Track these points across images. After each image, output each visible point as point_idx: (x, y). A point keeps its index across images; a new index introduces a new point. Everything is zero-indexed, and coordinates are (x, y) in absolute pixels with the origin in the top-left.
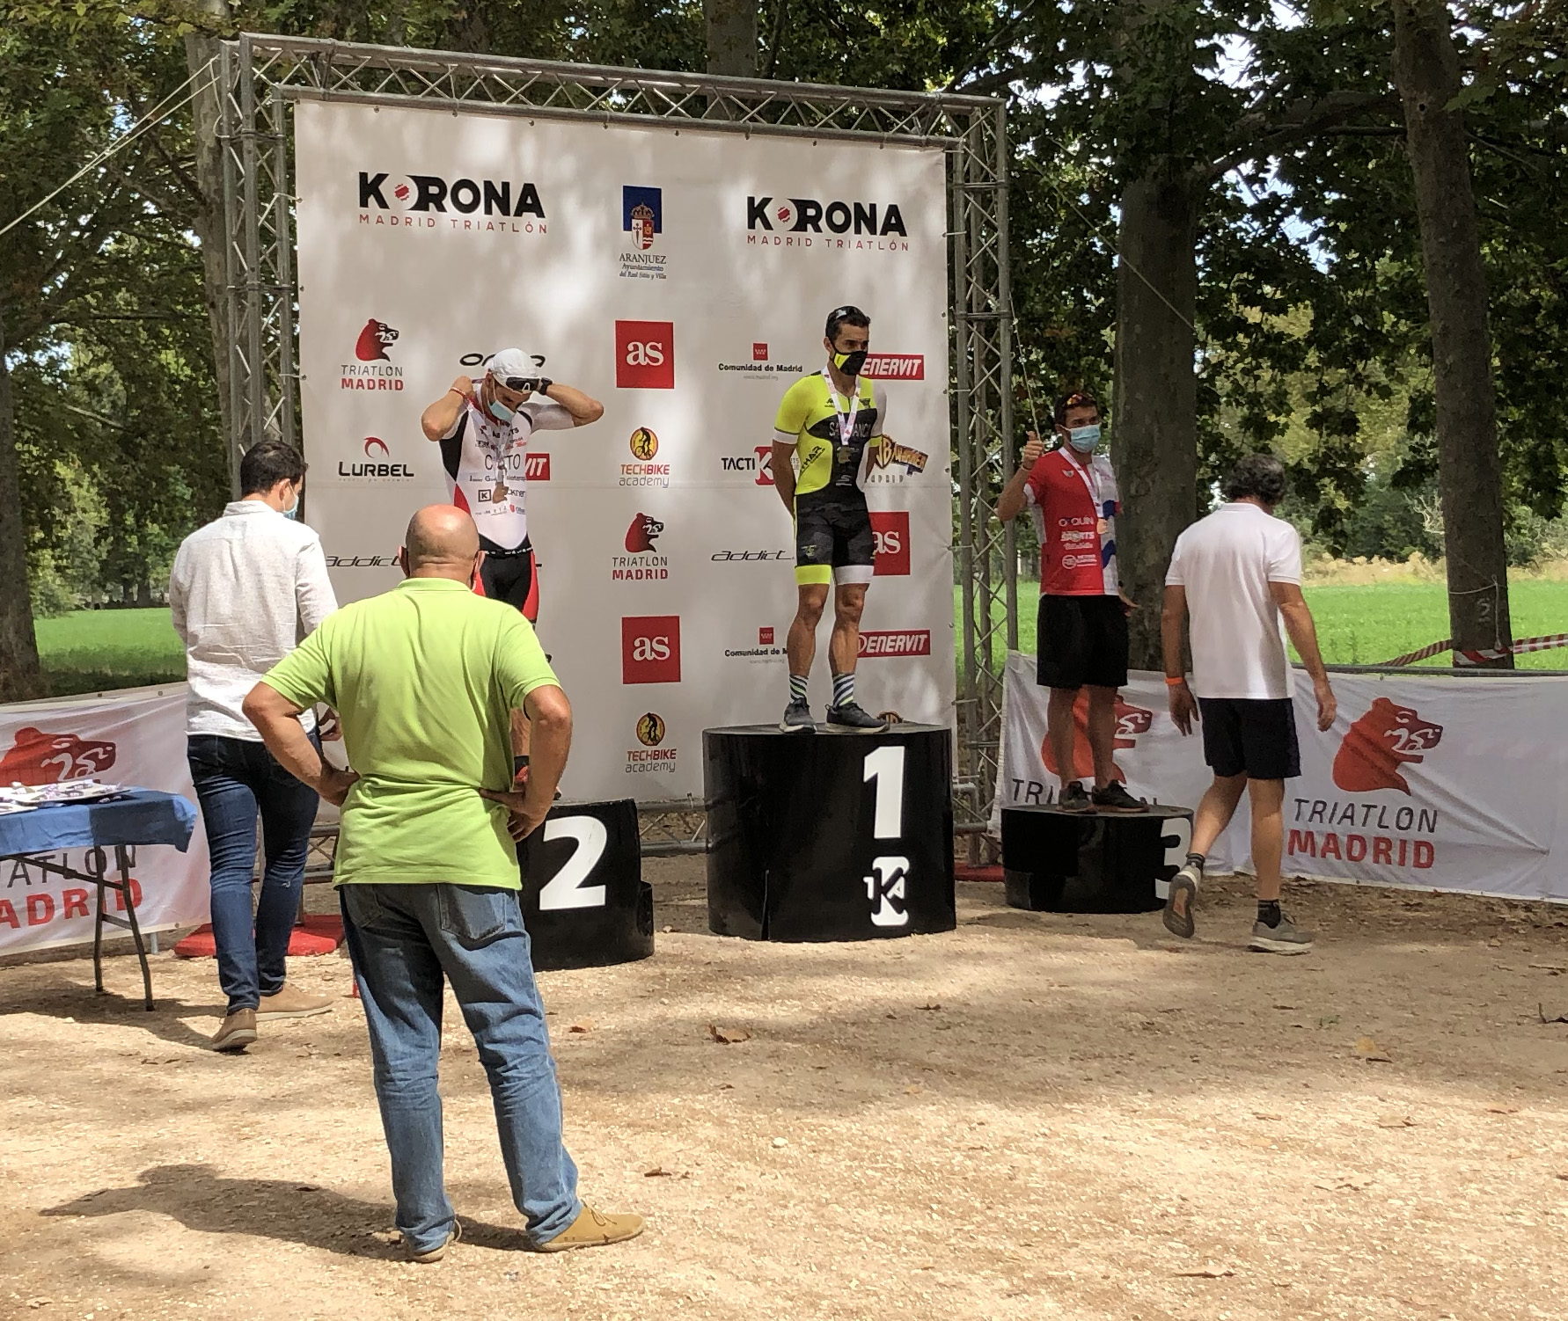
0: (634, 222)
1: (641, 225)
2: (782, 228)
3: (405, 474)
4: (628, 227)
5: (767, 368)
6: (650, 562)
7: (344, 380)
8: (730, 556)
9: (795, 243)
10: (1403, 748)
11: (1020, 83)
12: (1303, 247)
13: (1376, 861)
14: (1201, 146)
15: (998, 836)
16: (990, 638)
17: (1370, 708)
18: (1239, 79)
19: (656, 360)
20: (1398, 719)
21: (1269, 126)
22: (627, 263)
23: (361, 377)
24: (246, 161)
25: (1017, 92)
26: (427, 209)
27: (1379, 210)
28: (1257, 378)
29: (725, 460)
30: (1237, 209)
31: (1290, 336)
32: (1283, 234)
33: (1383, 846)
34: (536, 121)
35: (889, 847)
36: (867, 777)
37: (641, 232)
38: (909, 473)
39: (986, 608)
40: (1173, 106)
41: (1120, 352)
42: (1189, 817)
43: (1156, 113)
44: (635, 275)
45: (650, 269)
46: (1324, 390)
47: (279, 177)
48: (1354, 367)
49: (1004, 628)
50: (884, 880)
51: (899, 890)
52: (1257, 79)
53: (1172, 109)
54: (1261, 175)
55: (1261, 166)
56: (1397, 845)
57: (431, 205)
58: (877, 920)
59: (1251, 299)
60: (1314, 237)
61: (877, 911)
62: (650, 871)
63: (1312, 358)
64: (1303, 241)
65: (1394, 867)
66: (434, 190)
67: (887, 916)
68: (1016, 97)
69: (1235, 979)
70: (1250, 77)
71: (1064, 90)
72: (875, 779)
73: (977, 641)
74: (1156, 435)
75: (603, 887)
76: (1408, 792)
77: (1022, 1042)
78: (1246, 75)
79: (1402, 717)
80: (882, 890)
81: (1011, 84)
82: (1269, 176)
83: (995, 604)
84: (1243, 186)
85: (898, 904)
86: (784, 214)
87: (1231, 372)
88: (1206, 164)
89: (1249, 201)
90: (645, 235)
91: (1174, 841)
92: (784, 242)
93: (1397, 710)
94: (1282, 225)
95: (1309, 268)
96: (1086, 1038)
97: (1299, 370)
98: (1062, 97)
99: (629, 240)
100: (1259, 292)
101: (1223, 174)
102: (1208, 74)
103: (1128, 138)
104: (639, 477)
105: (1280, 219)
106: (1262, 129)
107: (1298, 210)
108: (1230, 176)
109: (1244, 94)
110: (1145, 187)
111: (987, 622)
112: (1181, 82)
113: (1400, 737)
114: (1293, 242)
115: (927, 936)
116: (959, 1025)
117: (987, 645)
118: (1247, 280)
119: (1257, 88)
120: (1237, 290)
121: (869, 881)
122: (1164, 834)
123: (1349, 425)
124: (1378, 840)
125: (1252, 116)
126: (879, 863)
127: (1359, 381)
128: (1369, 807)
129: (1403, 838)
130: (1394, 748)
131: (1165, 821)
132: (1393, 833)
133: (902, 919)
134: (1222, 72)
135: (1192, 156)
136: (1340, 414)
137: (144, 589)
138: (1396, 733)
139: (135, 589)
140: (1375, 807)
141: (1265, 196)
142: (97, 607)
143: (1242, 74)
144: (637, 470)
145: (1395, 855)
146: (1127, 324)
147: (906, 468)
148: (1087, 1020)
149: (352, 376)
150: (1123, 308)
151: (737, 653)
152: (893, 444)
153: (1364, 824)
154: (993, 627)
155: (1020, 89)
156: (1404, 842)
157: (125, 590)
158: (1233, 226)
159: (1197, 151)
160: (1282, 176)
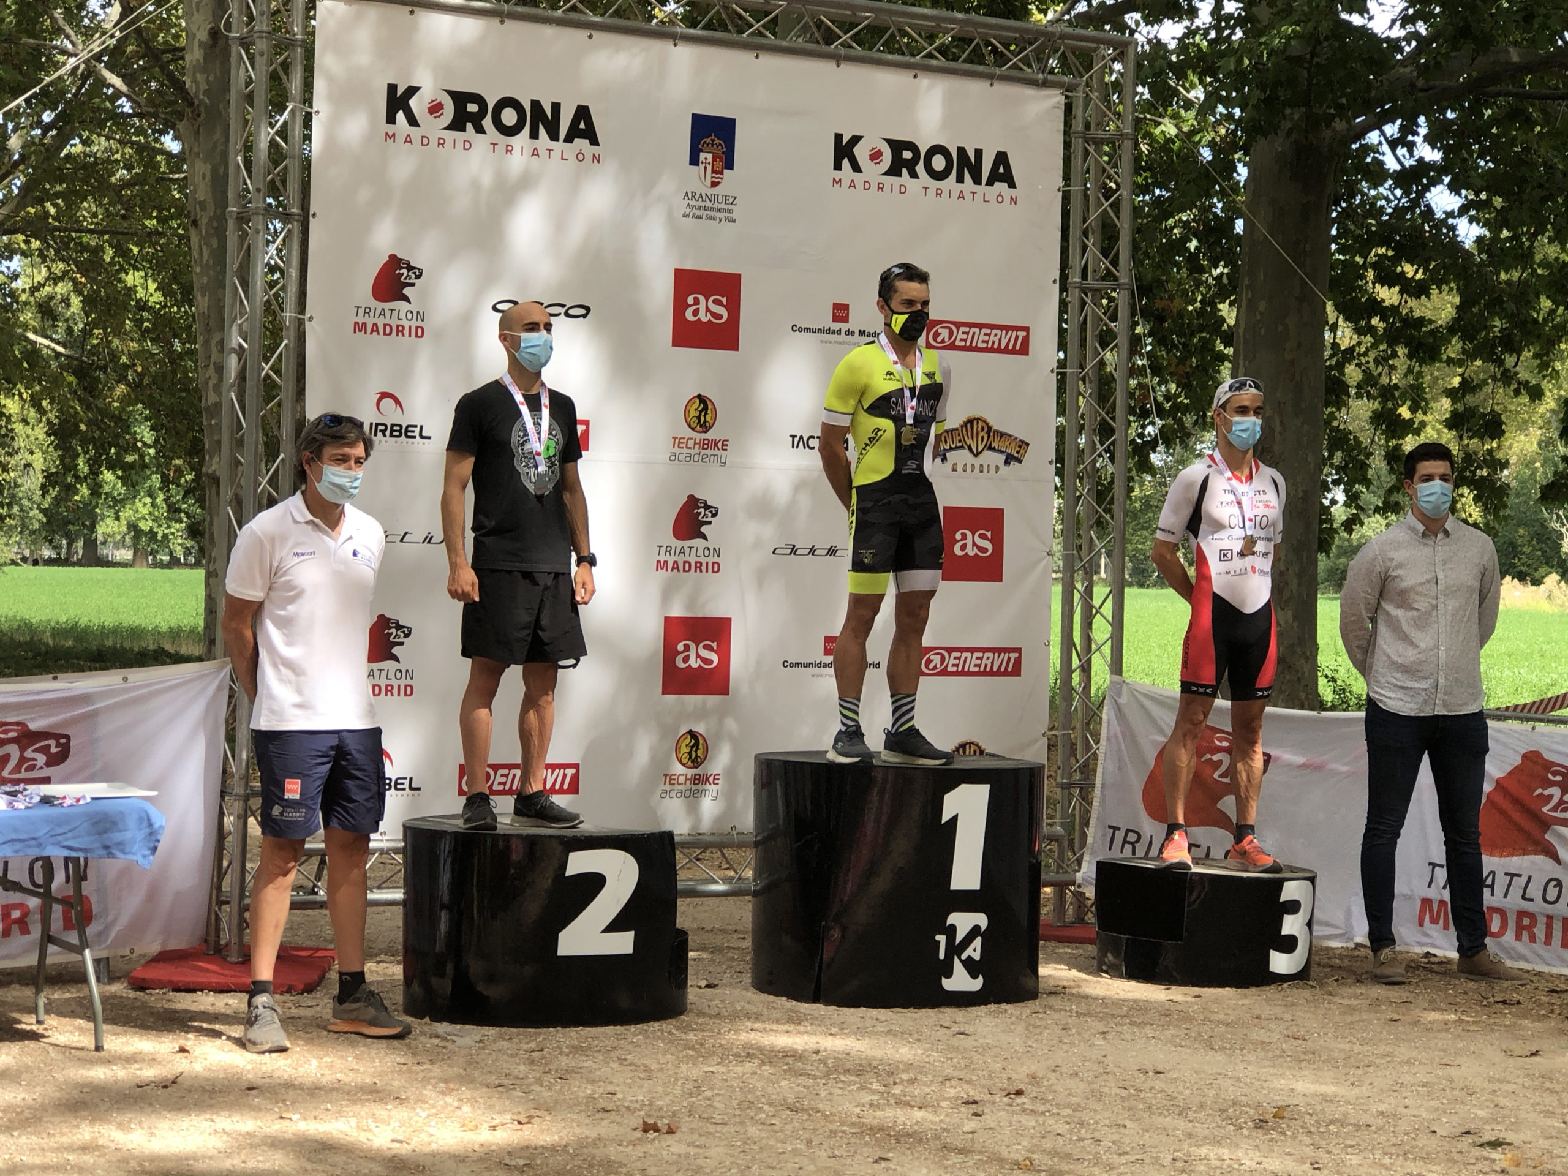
0: (703, 156)
1: (710, 159)
2: (873, 171)
3: (422, 437)
4: (694, 160)
5: (849, 333)
6: (700, 553)
7: (356, 323)
8: (794, 550)
9: (887, 188)
10: (1555, 809)
11: (1137, 16)
12: (1450, 221)
13: (1518, 937)
14: (1344, 101)
15: (1090, 892)
16: (1089, 661)
17: (1518, 761)
18: (1391, 28)
19: (720, 317)
20: (1550, 776)
21: (1421, 83)
22: (693, 203)
23: (376, 320)
24: (257, 66)
25: (1133, 26)
26: (464, 130)
27: (1541, 186)
28: (1393, 368)
29: (793, 437)
30: (1377, 174)
31: (1431, 322)
32: (1428, 206)
33: (1526, 921)
34: (595, 34)
35: (967, 901)
36: (946, 817)
37: (709, 168)
38: (1007, 463)
39: (1087, 624)
40: (1313, 54)
41: (1241, 330)
42: (1312, 880)
43: (1297, 60)
44: (700, 217)
45: (719, 210)
46: (1467, 386)
47: (295, 86)
48: (1500, 363)
49: (1107, 649)
50: (959, 937)
51: (974, 950)
52: (1410, 28)
53: (1312, 57)
54: (1410, 138)
55: (1409, 128)
56: (1542, 922)
57: (469, 125)
58: (948, 984)
59: (1388, 278)
60: (1463, 210)
61: (949, 975)
62: (687, 915)
63: (1454, 348)
64: (1450, 214)
65: (1539, 947)
66: (472, 108)
67: (960, 981)
68: (1132, 32)
69: (1360, 1072)
70: (1403, 26)
71: (1187, 28)
72: (954, 819)
73: (1076, 662)
74: (1278, 429)
75: (632, 933)
76: (1557, 860)
77: (1115, 1137)
78: (1398, 23)
79: (1555, 774)
80: (955, 950)
81: (1127, 16)
82: (1419, 140)
83: (1098, 621)
84: (1385, 148)
85: (972, 967)
86: (876, 156)
87: (1363, 360)
88: (1348, 121)
89: (1392, 165)
90: (713, 172)
91: (1293, 907)
92: (874, 187)
93: (1548, 765)
94: (1428, 195)
95: (1455, 245)
96: (1190, 1135)
97: (1441, 361)
98: (1186, 36)
99: (697, 179)
100: (1399, 269)
101: (1366, 133)
102: (1356, 20)
103: (1262, 87)
104: (692, 452)
105: (1427, 188)
106: (1412, 85)
107: (1447, 180)
108: (1373, 137)
109: (1394, 45)
110: (1278, 144)
111: (1088, 640)
112: (1325, 27)
113: (1551, 797)
114: (1439, 215)
115: (1004, 1006)
116: (1043, 1113)
117: (1086, 669)
118: (1384, 256)
119: (1408, 39)
120: (1374, 266)
121: (942, 939)
122: (1283, 898)
123: (1494, 427)
124: (1521, 914)
125: (1402, 70)
126: (954, 918)
127: (1507, 377)
128: (1512, 876)
129: (1550, 913)
130: (1545, 809)
131: (1286, 884)
132: (1537, 906)
133: (976, 985)
134: (1371, 18)
135: (1332, 111)
136: (1485, 415)
137: (91, 545)
138: (1546, 792)
139: (80, 544)
140: (1520, 876)
141: (1409, 162)
142: (36, 563)
143: (1394, 22)
144: (691, 443)
145: (1540, 931)
146: (1249, 301)
147: (1003, 457)
148: (1191, 1114)
149: (366, 319)
150: (1246, 281)
151: (798, 664)
152: (990, 428)
153: (1505, 896)
154: (1094, 647)
155: (1137, 23)
156: (1550, 918)
157: (69, 545)
158: (1373, 193)
159: (1340, 107)
160: (1431, 140)
